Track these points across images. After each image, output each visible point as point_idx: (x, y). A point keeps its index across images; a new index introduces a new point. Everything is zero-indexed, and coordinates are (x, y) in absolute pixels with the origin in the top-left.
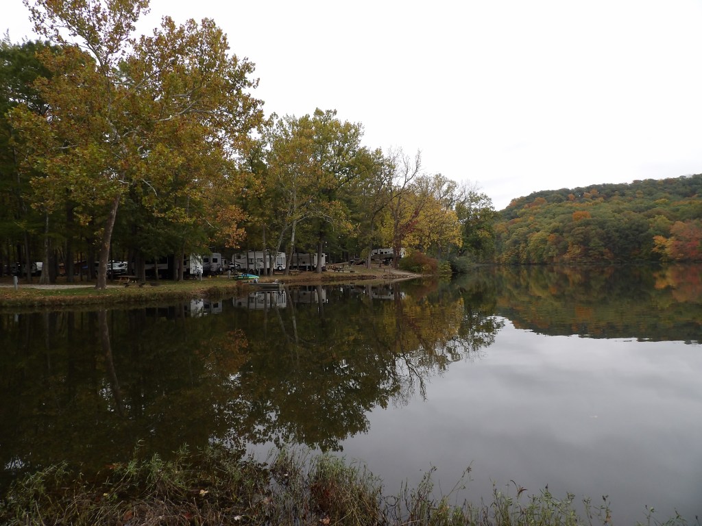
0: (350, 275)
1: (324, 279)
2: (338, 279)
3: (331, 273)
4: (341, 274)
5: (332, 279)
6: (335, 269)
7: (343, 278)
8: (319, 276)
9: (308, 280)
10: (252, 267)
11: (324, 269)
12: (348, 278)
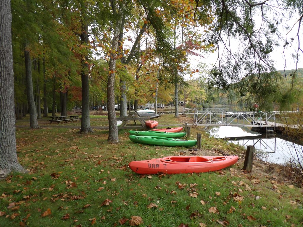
0: (171, 109)
1: (164, 110)
2: (168, 110)
3: (166, 108)
4: (168, 109)
5: (166, 110)
6: (167, 107)
7: (169, 110)
8: (163, 109)
9: (160, 110)
10: (145, 107)
11: (164, 108)
12: (170, 110)
